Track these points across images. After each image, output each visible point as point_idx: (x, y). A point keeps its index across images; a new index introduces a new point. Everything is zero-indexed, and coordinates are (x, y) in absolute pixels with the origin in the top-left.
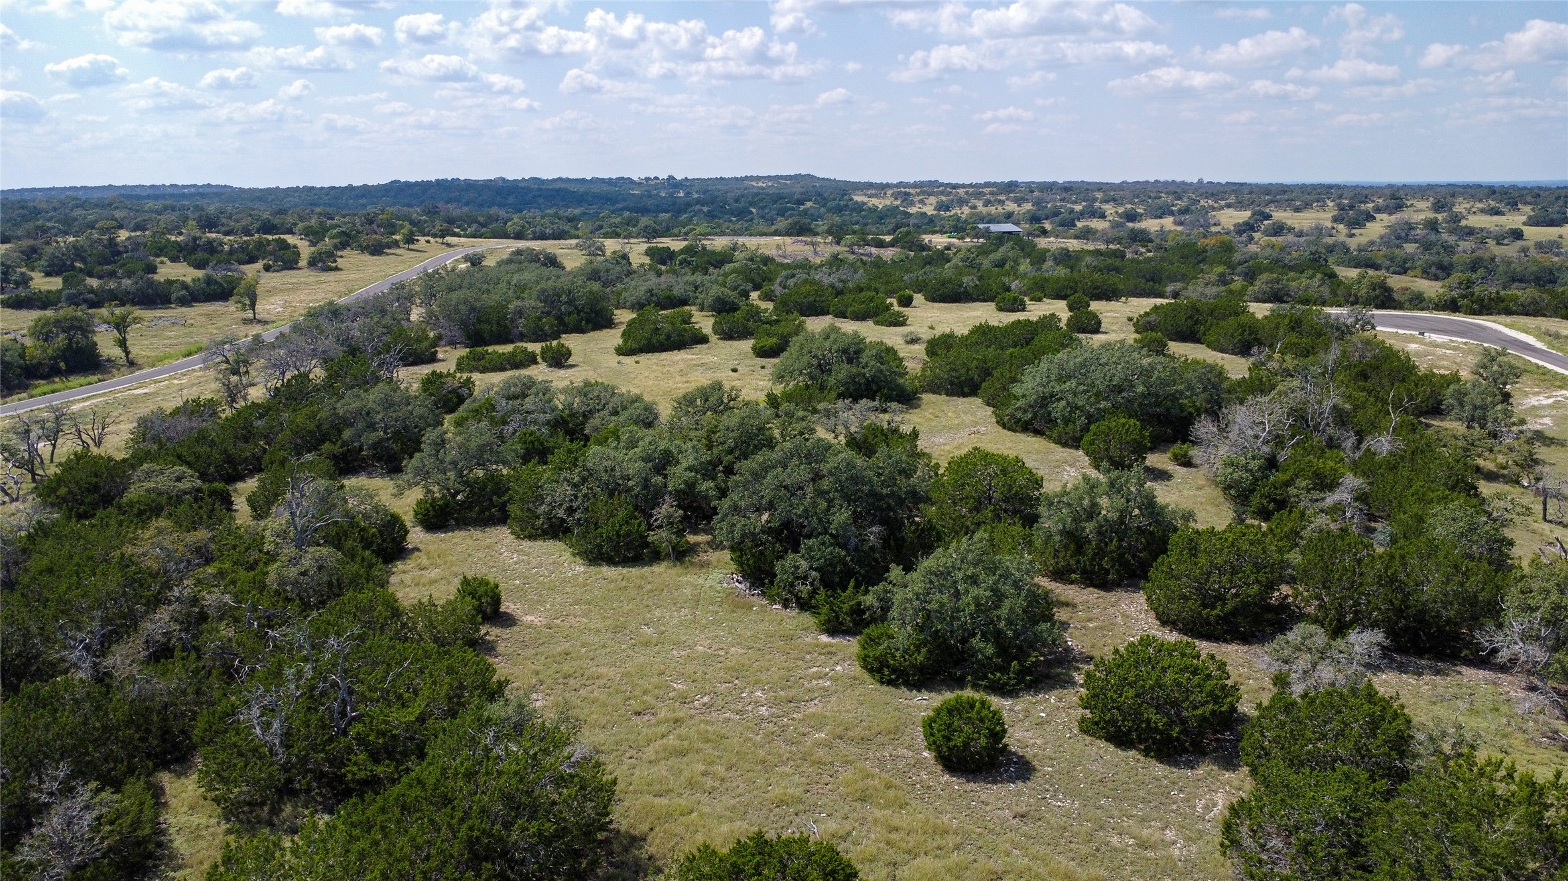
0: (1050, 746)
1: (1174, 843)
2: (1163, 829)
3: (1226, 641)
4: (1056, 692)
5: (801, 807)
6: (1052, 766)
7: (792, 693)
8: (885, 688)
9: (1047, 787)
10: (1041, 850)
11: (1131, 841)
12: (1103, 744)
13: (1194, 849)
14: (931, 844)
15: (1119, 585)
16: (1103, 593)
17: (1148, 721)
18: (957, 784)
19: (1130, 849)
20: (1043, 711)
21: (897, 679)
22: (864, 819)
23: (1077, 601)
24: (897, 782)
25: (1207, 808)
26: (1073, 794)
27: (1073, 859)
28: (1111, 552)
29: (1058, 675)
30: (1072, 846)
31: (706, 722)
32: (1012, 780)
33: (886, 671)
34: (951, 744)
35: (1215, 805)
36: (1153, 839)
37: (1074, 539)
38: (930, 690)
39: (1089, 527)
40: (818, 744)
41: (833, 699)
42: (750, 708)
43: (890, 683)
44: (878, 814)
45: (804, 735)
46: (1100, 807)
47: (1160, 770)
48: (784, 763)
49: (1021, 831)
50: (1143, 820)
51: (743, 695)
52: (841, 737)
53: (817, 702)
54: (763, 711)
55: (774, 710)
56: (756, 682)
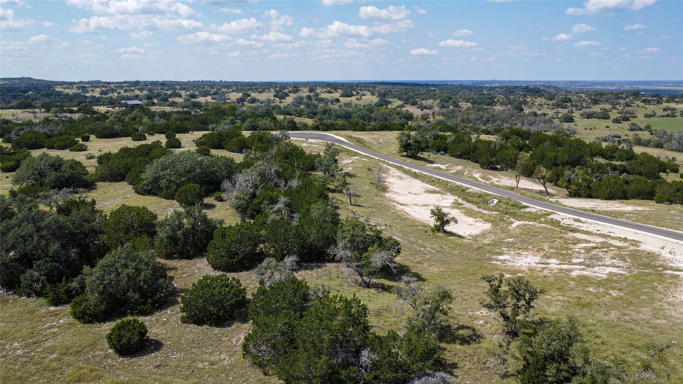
0: (169, 332)
1: (225, 359)
2: (220, 355)
3: (241, 271)
4: (170, 308)
6: (171, 341)
7: (35, 339)
8: (87, 325)
9: (169, 350)
11: (207, 364)
12: (192, 326)
13: (233, 359)
15: (195, 256)
16: (189, 261)
17: (210, 311)
18: (126, 361)
19: (207, 367)
20: (165, 318)
21: (93, 319)
23: (177, 266)
24: (97, 368)
25: (237, 341)
26: (179, 350)
27: (182, 379)
28: (190, 242)
29: (171, 300)
30: (182, 373)
32: (152, 352)
33: (86, 317)
34: (121, 343)
35: (240, 339)
36: (216, 360)
37: (173, 239)
38: (110, 321)
39: (179, 233)
40: (52, 361)
41: (59, 337)
42: (11, 353)
43: (89, 322)
45: (44, 358)
46: (193, 353)
47: (217, 330)
48: (33, 375)
49: (158, 373)
50: (211, 353)
51: (7, 347)
52: (65, 354)
53: (50, 340)
54: (19, 352)
55: (26, 350)
56: (14, 339)
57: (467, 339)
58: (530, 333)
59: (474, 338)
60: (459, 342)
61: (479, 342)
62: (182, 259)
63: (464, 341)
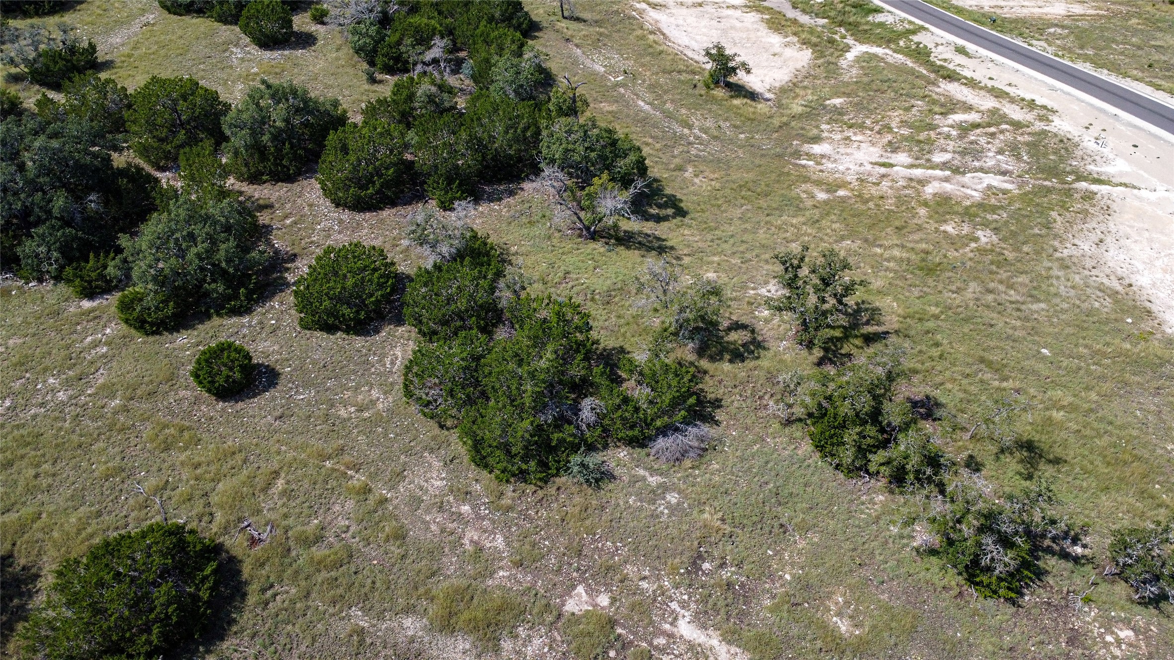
0: (284, 349)
1: (378, 399)
2: (370, 391)
4: (277, 298)
5: (124, 475)
6: (290, 366)
7: (78, 370)
8: (151, 339)
9: (290, 385)
10: (300, 440)
11: (353, 409)
12: (319, 334)
13: (390, 399)
14: (225, 469)
15: (300, 174)
16: (289, 185)
18: (229, 407)
19: (353, 415)
20: (272, 319)
21: (158, 329)
22: (173, 465)
23: (272, 199)
24: (187, 424)
25: (393, 362)
26: (307, 385)
29: (275, 279)
30: (318, 428)
31: (17, 427)
33: (147, 326)
35: (397, 358)
36: (366, 402)
37: (256, 149)
38: (186, 328)
40: (116, 413)
41: (114, 364)
42: (49, 397)
43: (153, 333)
44: (183, 457)
45: (103, 407)
46: (328, 389)
47: (359, 342)
48: (97, 440)
49: (283, 430)
50: (356, 389)
51: (39, 387)
52: (132, 399)
53: (101, 371)
54: (61, 396)
55: (70, 392)
56: (45, 370)
57: (742, 349)
58: (836, 337)
59: (752, 348)
60: (728, 357)
61: (758, 358)
62: (277, 182)
63: (737, 356)
